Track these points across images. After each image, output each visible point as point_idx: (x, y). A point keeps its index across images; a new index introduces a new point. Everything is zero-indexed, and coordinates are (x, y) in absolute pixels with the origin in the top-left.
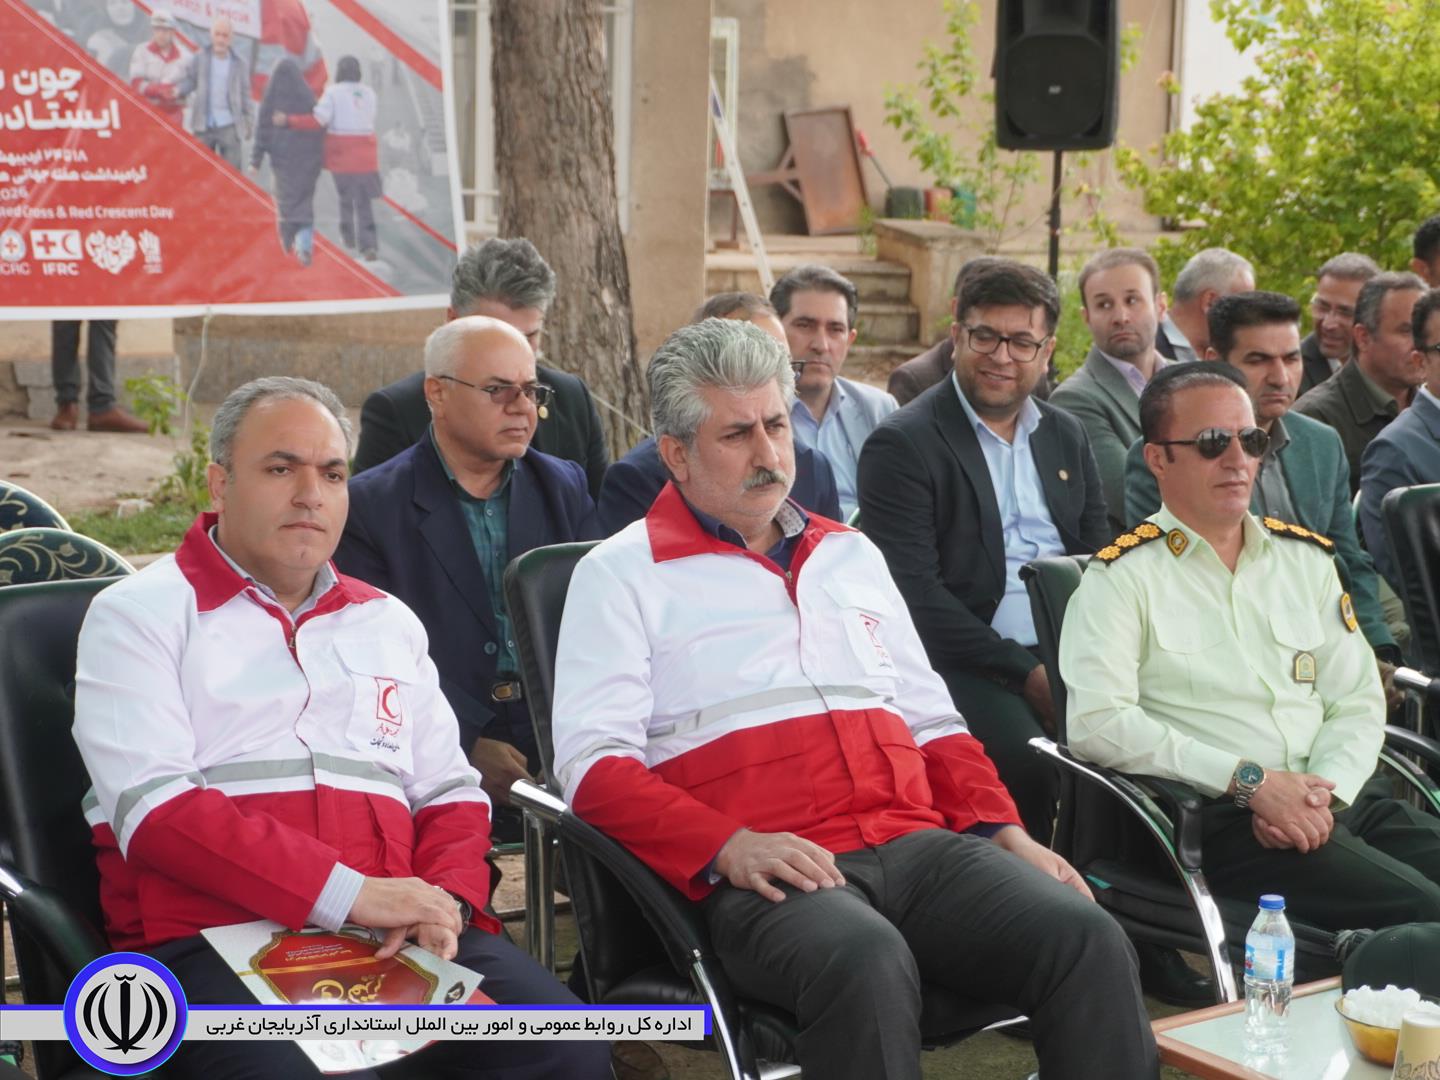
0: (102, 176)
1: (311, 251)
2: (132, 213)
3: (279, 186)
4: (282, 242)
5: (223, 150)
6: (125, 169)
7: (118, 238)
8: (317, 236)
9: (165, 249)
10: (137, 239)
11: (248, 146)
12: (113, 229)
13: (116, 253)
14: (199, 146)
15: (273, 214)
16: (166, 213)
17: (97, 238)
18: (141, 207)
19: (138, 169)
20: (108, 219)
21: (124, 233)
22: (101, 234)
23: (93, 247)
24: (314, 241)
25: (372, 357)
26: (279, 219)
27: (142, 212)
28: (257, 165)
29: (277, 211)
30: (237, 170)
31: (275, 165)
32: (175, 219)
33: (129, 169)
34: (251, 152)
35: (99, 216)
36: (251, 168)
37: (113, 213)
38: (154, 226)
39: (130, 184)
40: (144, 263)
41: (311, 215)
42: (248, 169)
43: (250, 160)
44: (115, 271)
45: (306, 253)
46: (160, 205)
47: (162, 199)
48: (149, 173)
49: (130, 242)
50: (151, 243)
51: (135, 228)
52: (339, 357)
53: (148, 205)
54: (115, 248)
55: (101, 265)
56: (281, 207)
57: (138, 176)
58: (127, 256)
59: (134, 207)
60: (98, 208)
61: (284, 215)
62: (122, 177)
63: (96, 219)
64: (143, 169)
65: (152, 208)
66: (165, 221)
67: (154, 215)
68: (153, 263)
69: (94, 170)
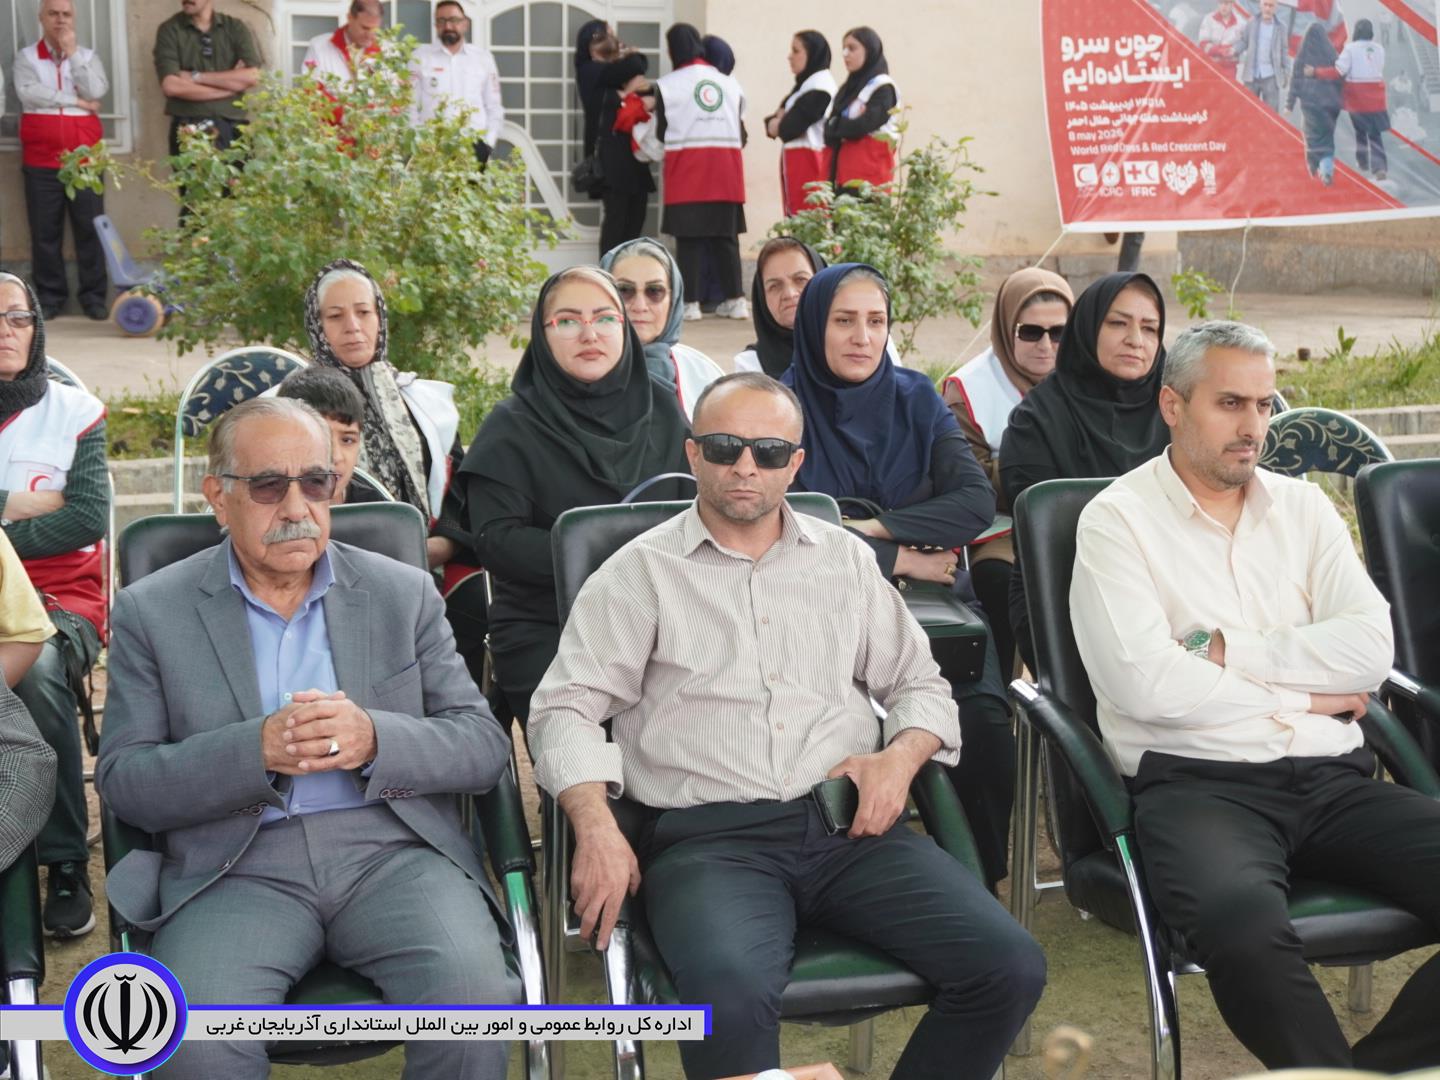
0: (1176, 118)
1: (1332, 174)
2: (1197, 147)
3: (1307, 124)
4: (1309, 167)
5: (1265, 97)
6: (1192, 112)
7: (1186, 167)
8: (1337, 162)
9: (1218, 176)
10: (1199, 167)
11: (1284, 93)
12: (1181, 159)
13: (1183, 178)
14: (1247, 93)
15: (1302, 147)
16: (1221, 147)
17: (1170, 167)
18: (1202, 142)
19: (1201, 113)
20: (1178, 152)
21: (1190, 163)
22: (1173, 164)
23: (1168, 174)
24: (1334, 166)
25: (1326, 256)
26: (1307, 150)
27: (1203, 147)
28: (1291, 107)
29: (1305, 143)
30: (1275, 112)
31: (1305, 108)
32: (1228, 151)
33: (1195, 112)
34: (1286, 98)
35: (1172, 150)
36: (1286, 110)
37: (1182, 147)
38: (1212, 157)
39: (1195, 124)
40: (1203, 186)
41: (1333, 146)
42: (1284, 111)
43: (1286, 103)
44: (1182, 192)
45: (1328, 176)
46: (1217, 141)
47: (1217, 134)
48: (1209, 116)
49: (1194, 170)
50: (1209, 170)
51: (1198, 159)
52: (1299, 254)
53: (1208, 141)
54: (1183, 175)
55: (1172, 188)
56: (1308, 140)
57: (1200, 118)
58: (1191, 181)
59: (1198, 142)
60: (1172, 144)
61: (1310, 146)
62: (1189, 119)
63: (1170, 152)
64: (1205, 113)
65: (1211, 143)
66: (1219, 153)
67: (1212, 149)
68: (1210, 186)
69: (1170, 115)
